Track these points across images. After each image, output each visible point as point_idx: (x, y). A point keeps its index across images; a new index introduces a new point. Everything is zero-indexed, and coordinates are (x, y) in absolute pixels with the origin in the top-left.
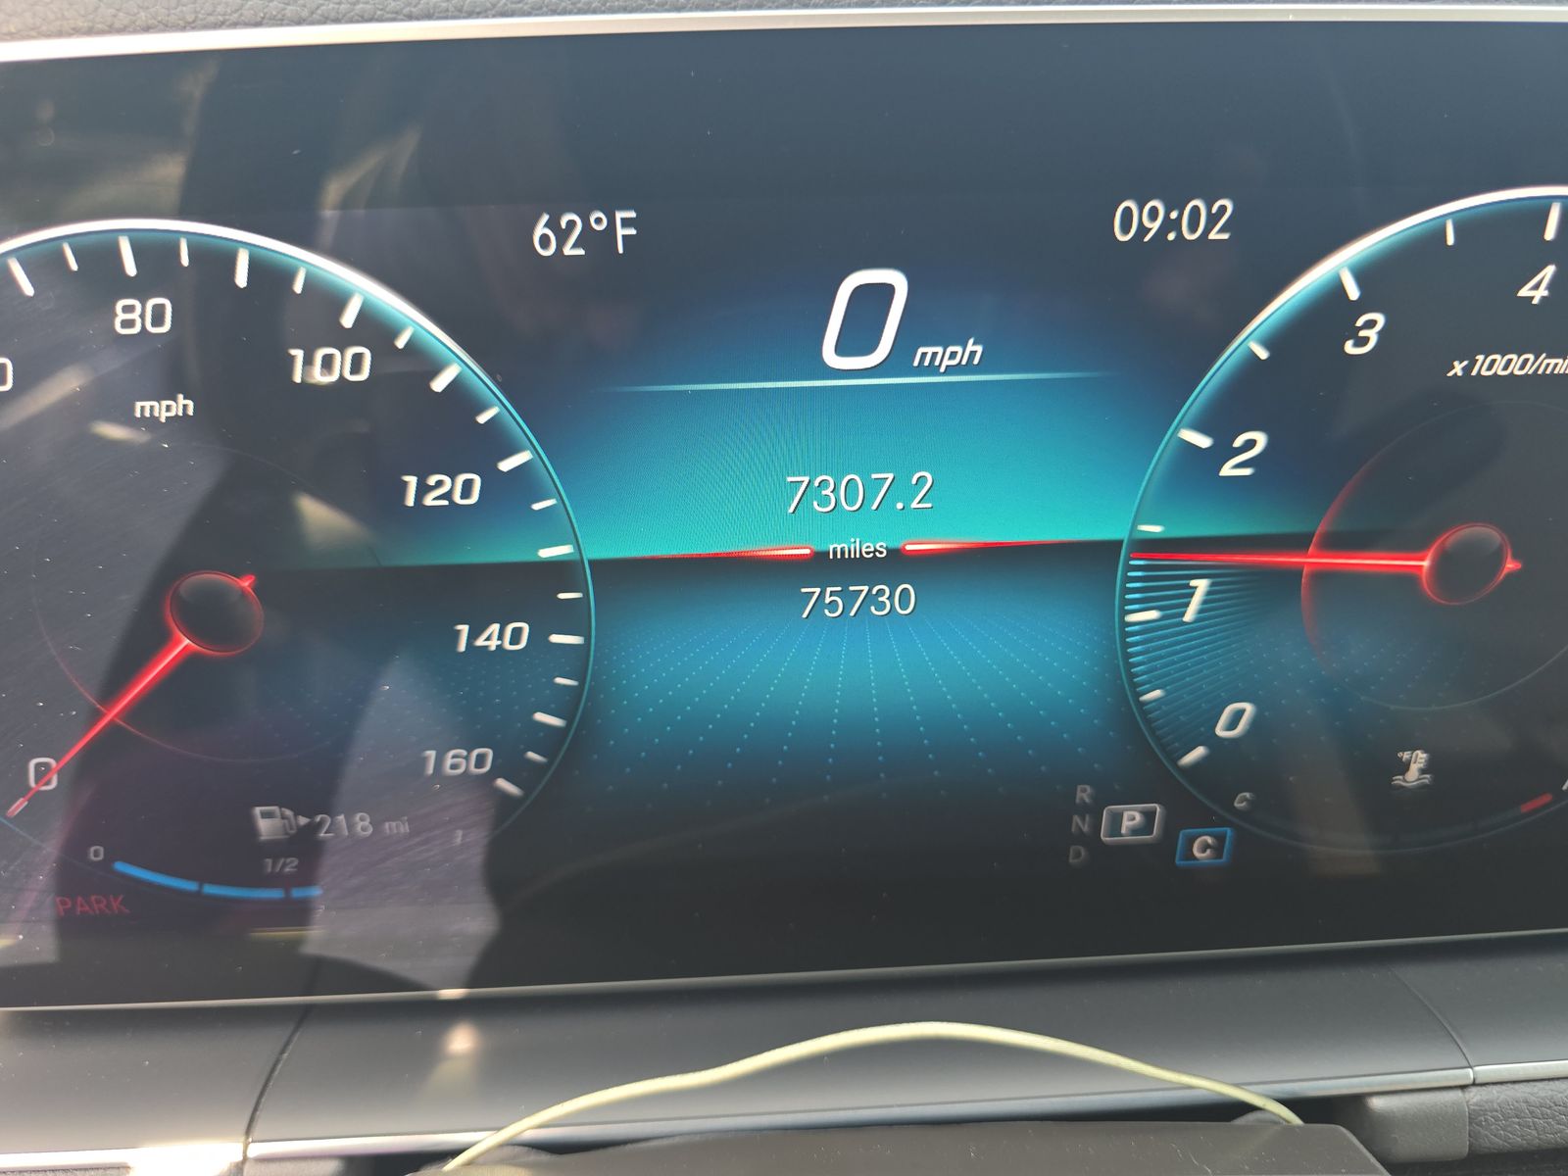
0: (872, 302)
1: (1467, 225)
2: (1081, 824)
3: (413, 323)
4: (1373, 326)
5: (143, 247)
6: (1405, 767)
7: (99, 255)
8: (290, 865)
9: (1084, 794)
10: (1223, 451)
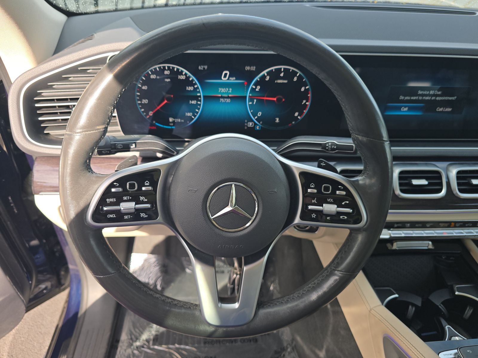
0: (226, 74)
1: (275, 69)
2: (246, 124)
3: (189, 74)
4: (268, 78)
5: (168, 67)
6: (276, 120)
7: (164, 67)
8: (172, 124)
9: (246, 121)
10: (256, 88)
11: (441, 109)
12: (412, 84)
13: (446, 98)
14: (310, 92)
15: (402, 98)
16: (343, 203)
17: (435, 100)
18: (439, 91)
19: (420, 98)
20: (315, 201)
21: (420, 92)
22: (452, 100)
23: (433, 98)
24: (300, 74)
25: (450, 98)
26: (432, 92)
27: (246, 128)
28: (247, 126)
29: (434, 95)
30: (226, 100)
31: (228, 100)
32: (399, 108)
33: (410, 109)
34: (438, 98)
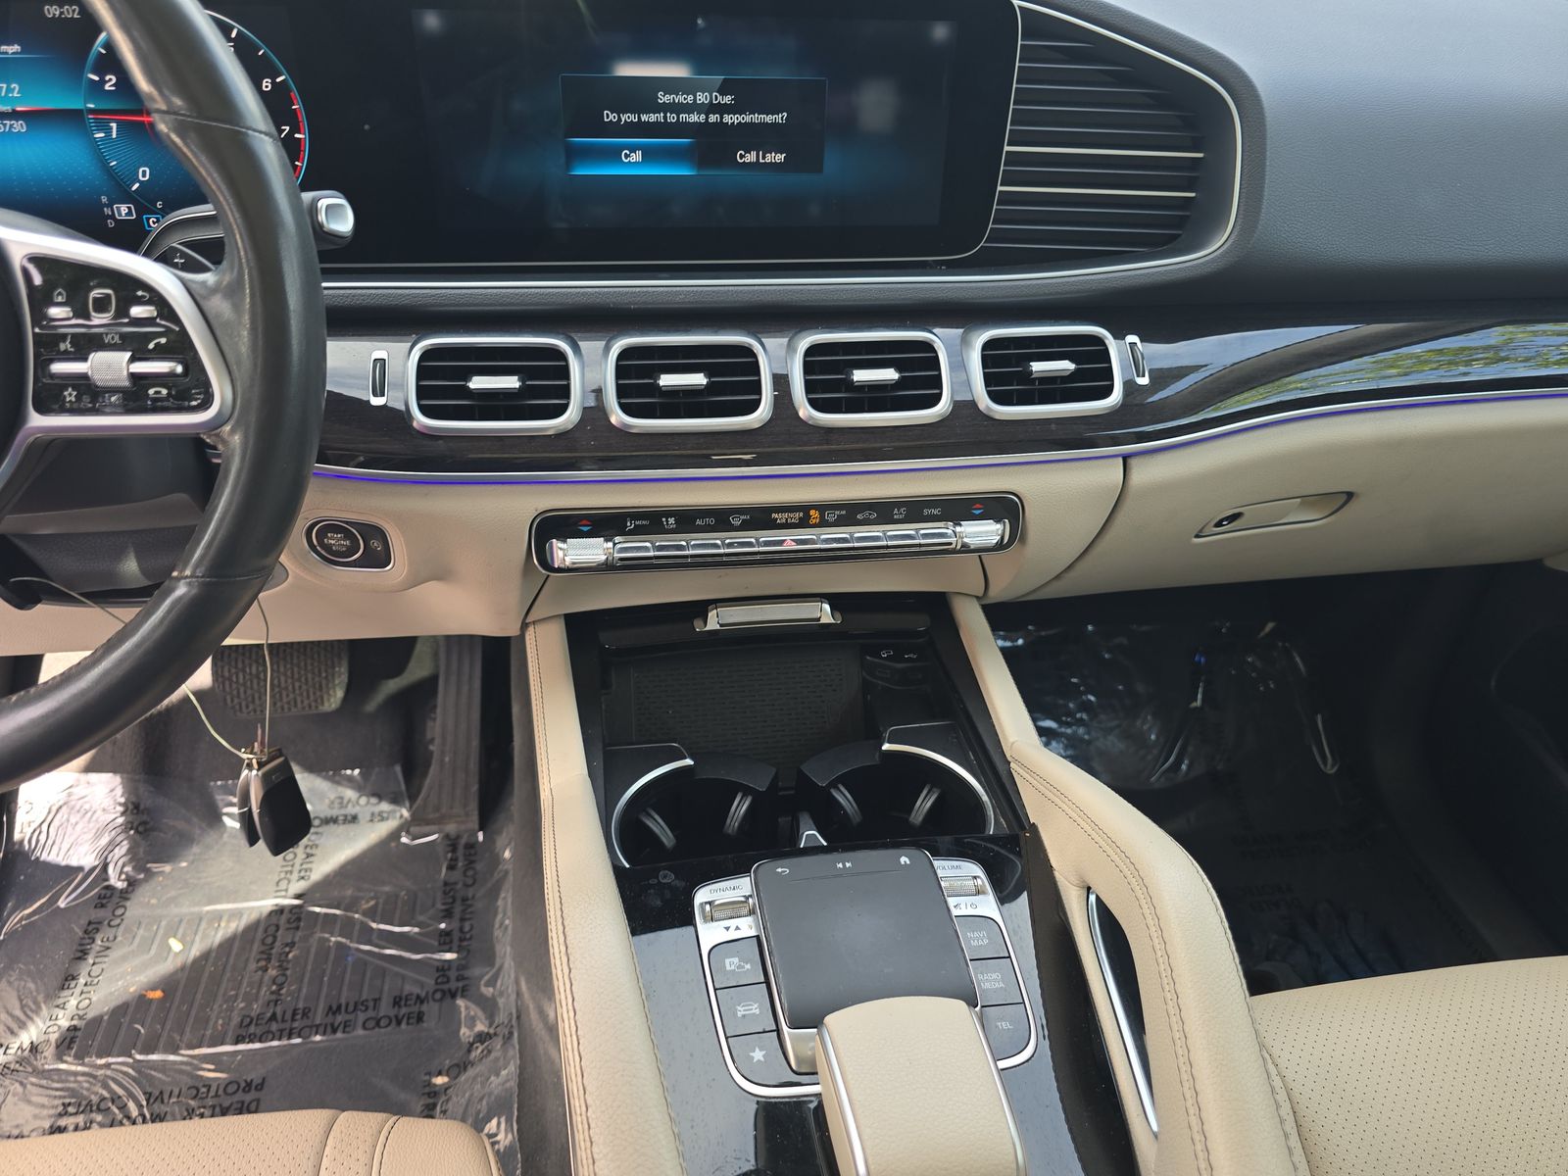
2: (107, 211)
9: (104, 199)
10: (103, 80)
11: (751, 157)
12: (628, 70)
13: (756, 118)
14: (295, 93)
15: (610, 116)
16: (151, 346)
17: (721, 124)
18: (723, 92)
19: (672, 118)
20: (69, 346)
21: (664, 98)
22: (774, 125)
23: (713, 118)
24: (239, 31)
25: (769, 119)
26: (702, 98)
27: (111, 224)
28: (113, 217)
29: (712, 108)
30: (11, 126)
31: (19, 126)
32: (613, 155)
33: (650, 154)
34: (728, 119)
